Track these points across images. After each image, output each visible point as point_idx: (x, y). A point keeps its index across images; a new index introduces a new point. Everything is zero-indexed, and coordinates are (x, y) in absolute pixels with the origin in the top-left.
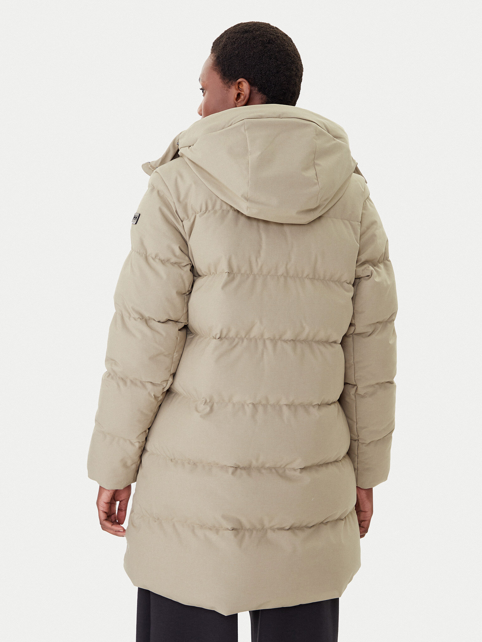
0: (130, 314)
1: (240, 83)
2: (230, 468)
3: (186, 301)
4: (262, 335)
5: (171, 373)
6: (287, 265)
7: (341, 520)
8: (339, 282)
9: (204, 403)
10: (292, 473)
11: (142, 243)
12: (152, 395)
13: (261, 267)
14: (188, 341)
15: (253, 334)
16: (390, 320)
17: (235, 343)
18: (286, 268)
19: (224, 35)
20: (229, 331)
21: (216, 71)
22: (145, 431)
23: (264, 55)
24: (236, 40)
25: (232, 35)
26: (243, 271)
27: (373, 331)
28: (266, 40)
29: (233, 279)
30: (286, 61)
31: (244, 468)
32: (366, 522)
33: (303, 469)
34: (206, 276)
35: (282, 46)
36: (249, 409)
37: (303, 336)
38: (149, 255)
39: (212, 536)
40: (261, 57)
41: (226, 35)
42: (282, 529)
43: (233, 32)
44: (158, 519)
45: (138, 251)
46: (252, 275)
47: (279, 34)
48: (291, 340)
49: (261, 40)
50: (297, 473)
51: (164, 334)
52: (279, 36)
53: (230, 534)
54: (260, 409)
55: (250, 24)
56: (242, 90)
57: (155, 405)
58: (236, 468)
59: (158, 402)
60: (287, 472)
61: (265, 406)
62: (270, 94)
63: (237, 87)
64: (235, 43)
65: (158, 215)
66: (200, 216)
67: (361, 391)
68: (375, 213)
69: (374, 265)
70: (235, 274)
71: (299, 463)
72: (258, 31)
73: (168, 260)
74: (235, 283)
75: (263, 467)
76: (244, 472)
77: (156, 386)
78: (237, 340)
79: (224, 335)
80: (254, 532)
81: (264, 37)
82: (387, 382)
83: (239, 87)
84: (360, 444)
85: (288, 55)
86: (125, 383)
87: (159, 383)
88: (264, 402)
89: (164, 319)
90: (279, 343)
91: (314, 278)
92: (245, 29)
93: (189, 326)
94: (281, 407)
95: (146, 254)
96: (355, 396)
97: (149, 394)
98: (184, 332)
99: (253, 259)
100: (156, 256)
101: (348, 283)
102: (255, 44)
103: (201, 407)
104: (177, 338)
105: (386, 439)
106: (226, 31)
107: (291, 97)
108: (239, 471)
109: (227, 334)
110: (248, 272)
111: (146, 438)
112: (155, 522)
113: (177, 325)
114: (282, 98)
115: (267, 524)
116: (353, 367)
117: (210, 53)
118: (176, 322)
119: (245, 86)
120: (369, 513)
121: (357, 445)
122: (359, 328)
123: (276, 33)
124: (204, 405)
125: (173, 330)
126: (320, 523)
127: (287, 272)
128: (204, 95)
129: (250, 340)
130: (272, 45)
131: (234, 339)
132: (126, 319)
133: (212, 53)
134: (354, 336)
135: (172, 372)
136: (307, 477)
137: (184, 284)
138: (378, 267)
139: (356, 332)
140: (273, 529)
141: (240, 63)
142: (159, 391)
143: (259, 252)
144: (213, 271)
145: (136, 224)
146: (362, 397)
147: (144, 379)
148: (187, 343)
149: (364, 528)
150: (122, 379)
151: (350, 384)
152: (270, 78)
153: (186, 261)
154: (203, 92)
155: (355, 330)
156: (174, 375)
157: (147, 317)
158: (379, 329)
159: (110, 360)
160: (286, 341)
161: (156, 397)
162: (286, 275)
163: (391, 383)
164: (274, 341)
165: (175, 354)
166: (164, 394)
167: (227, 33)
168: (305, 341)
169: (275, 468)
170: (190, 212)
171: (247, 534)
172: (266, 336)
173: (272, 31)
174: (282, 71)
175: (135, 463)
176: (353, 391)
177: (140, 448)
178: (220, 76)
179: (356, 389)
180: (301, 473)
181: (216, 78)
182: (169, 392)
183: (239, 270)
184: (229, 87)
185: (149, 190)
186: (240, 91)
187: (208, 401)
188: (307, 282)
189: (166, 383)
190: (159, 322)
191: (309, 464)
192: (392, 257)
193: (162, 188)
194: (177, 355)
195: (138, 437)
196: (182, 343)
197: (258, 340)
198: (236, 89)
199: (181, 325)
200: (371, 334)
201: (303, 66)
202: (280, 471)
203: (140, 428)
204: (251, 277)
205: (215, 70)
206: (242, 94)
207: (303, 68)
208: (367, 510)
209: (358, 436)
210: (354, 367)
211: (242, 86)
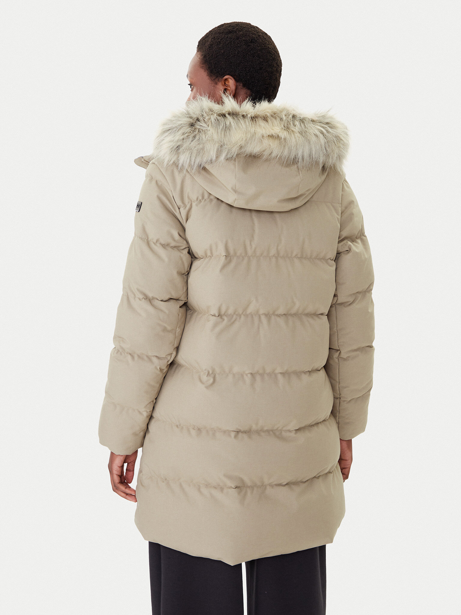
0: (134, 295)
1: (226, 79)
2: (232, 432)
3: (185, 280)
4: (258, 311)
5: (175, 347)
6: (278, 246)
7: (330, 473)
8: (324, 259)
9: (207, 375)
10: (288, 434)
11: (144, 230)
12: (158, 368)
13: (255, 249)
14: (188, 316)
15: (249, 311)
16: (369, 290)
17: (233, 319)
18: (277, 249)
19: (209, 35)
20: (227, 309)
21: (203, 69)
22: (153, 401)
23: (247, 53)
24: (221, 40)
25: (217, 35)
26: (238, 254)
27: (354, 300)
28: (249, 39)
29: (230, 261)
30: (268, 58)
31: (245, 432)
32: (347, 470)
33: (297, 430)
34: (202, 258)
35: (263, 44)
36: (248, 379)
37: (294, 311)
38: (150, 240)
39: (217, 494)
40: (244, 55)
41: (212, 36)
42: (280, 485)
43: (217, 32)
44: (166, 479)
45: (141, 236)
46: (246, 257)
47: (260, 33)
48: (283, 314)
49: (244, 40)
50: (293, 434)
51: (167, 312)
52: (260, 36)
53: (234, 492)
54: (258, 378)
55: (233, 25)
56: (229, 86)
57: (161, 376)
58: (238, 432)
59: (163, 374)
60: (283, 433)
61: (262, 375)
62: (254, 89)
63: (223, 84)
64: (220, 43)
65: (157, 203)
66: (197, 205)
67: (344, 355)
68: (351, 194)
69: (353, 241)
70: (232, 257)
71: (294, 425)
72: (240, 31)
73: (168, 245)
74: (233, 265)
75: (262, 430)
76: (245, 436)
77: (161, 359)
78: (235, 317)
79: (223, 312)
80: (255, 489)
81: (247, 37)
82: (367, 346)
83: (225, 83)
84: (341, 401)
85: (270, 53)
86: (133, 357)
87: (164, 356)
88: (261, 371)
89: (166, 298)
90: (273, 317)
91: (302, 257)
92: (228, 30)
93: (188, 304)
94: (276, 375)
95: (148, 238)
96: (338, 359)
97: (156, 368)
98: (184, 308)
99: (248, 243)
100: (157, 241)
101: (331, 260)
102: (239, 43)
103: (205, 378)
104: (179, 315)
105: (365, 397)
106: (210, 31)
107: (273, 91)
108: (240, 434)
109: (226, 312)
110: (243, 255)
111: (154, 408)
112: (163, 482)
113: (178, 302)
114: (264, 93)
115: (266, 481)
116: (336, 334)
117: (196, 52)
118: (177, 300)
119: (231, 82)
120: (350, 461)
121: (339, 402)
122: (341, 299)
123: (257, 33)
124: (207, 376)
125: (175, 307)
126: (313, 478)
127: (278, 252)
128: (192, 90)
129: (246, 316)
130: (254, 44)
131: (233, 316)
132: (132, 300)
133: (198, 51)
134: (337, 306)
135: (176, 345)
136: (302, 438)
137: (184, 265)
138: (356, 242)
139: (338, 302)
140: (271, 486)
141: (225, 61)
142: (164, 364)
143: (253, 236)
144: (209, 254)
145: (139, 212)
146: (345, 360)
147: (150, 354)
148: (187, 320)
149: (346, 476)
150: (130, 354)
151: (333, 349)
152: (254, 74)
153: (184, 245)
154: (191, 87)
155: (337, 300)
156: (177, 349)
157: (151, 297)
158: (359, 299)
159: (117, 338)
160: (279, 316)
161: (161, 370)
162: (277, 256)
163: (371, 347)
164: (268, 316)
165: (177, 329)
166: (169, 366)
167: (212, 34)
168: (295, 314)
169: (272, 431)
170: (186, 200)
171: (249, 492)
172: (261, 312)
173: (254, 30)
174: (264, 68)
175: (143, 430)
176: (336, 355)
177: (147, 417)
178: (207, 73)
179: (340, 353)
180: (296, 433)
181: (204, 75)
182: (172, 364)
183: (235, 253)
184: (216, 84)
185: (147, 180)
186: (226, 86)
187: (211, 372)
188: (296, 261)
189: (170, 357)
190: (161, 301)
191: (303, 425)
192: (368, 232)
193: (159, 177)
194: (179, 330)
195: (145, 407)
196: (183, 319)
197: (254, 316)
198: (223, 85)
199: (182, 303)
200: (351, 303)
201: (282, 62)
202: (277, 433)
203: (147, 399)
204: (246, 259)
205: (202, 67)
206: (228, 89)
207: (282, 63)
208: (347, 458)
209: (340, 394)
210: (338, 335)
211: (228, 82)
